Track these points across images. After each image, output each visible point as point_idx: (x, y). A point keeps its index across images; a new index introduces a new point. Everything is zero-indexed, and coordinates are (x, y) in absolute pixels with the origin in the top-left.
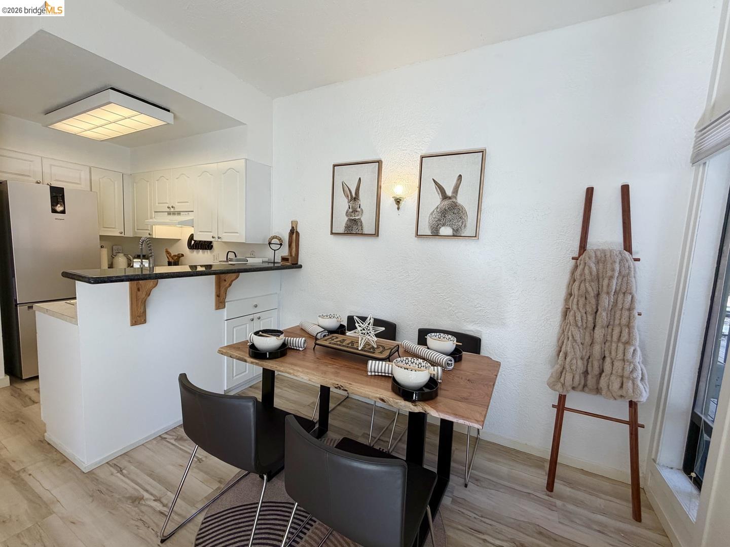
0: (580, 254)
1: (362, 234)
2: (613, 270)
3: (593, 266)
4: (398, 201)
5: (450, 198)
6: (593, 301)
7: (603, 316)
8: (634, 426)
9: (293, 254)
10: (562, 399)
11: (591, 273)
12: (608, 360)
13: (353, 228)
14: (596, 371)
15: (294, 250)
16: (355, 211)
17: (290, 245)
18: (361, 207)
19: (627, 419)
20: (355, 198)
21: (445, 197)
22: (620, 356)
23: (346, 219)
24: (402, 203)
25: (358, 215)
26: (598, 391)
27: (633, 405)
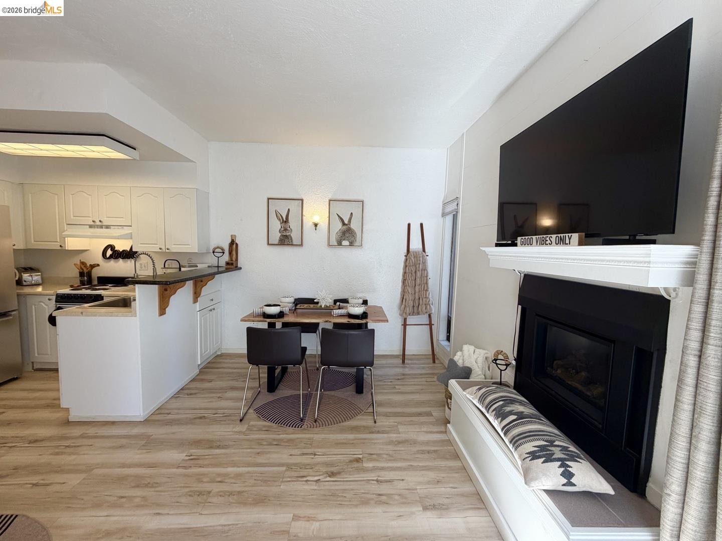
0: (408, 254)
1: (292, 245)
2: (420, 260)
3: (413, 259)
4: (316, 225)
5: (347, 225)
6: (414, 275)
7: (418, 280)
8: (431, 325)
9: (234, 259)
10: (405, 320)
11: (412, 262)
12: (421, 299)
13: (285, 240)
14: (417, 305)
15: (234, 256)
16: (286, 230)
17: (230, 253)
18: (291, 227)
19: (428, 323)
20: (285, 221)
21: (344, 224)
22: (425, 296)
23: (280, 235)
24: (318, 226)
25: (288, 233)
26: (418, 314)
27: (430, 316)
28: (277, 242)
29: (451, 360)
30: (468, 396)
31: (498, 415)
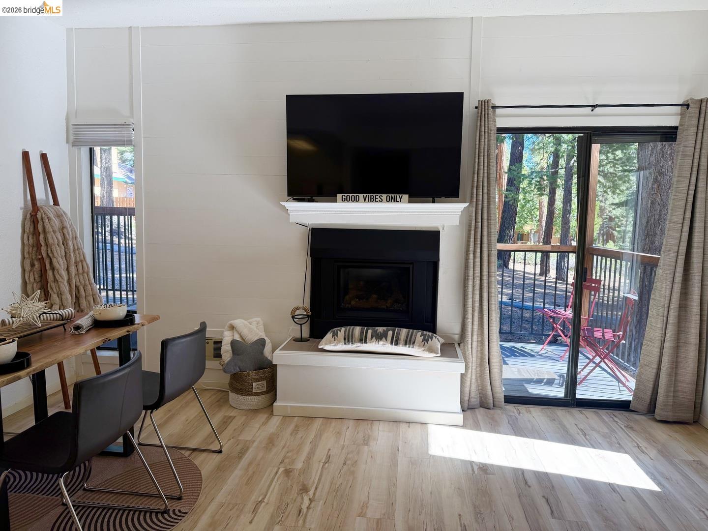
0: (37, 210)
29: (233, 343)
30: (327, 348)
31: (379, 337)
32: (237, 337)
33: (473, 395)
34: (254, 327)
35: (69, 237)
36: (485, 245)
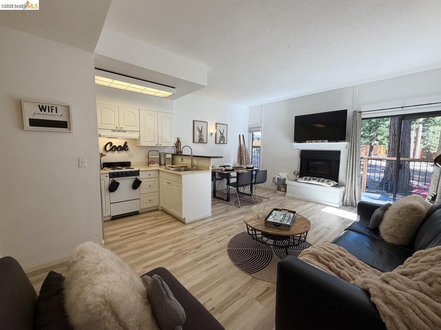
0: (241, 146)
1: (203, 143)
4: (211, 134)
13: (201, 141)
16: (201, 136)
20: (201, 132)
21: (221, 134)
23: (199, 138)
28: (198, 141)
29: (278, 178)
30: (299, 181)
31: (314, 180)
32: (279, 177)
33: (348, 201)
34: (284, 175)
35: (246, 152)
36: (354, 155)
